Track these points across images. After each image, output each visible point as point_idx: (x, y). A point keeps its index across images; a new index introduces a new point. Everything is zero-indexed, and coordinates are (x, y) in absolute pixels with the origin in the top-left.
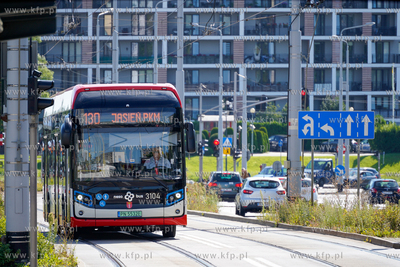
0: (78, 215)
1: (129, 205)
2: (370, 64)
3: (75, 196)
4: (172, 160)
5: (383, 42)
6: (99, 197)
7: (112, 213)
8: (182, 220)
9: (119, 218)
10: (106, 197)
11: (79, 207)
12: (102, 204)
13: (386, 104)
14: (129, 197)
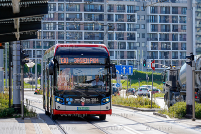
0: (57, 108)
1: (83, 104)
2: (127, 50)
3: (56, 99)
4: (105, 82)
5: (131, 42)
6: (67, 100)
7: (74, 108)
8: (109, 112)
9: (78, 111)
10: (71, 99)
11: (58, 104)
12: (69, 103)
13: (132, 63)
14: (83, 100)
